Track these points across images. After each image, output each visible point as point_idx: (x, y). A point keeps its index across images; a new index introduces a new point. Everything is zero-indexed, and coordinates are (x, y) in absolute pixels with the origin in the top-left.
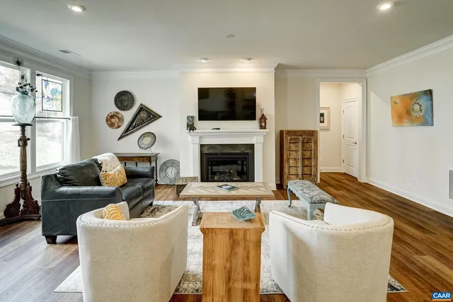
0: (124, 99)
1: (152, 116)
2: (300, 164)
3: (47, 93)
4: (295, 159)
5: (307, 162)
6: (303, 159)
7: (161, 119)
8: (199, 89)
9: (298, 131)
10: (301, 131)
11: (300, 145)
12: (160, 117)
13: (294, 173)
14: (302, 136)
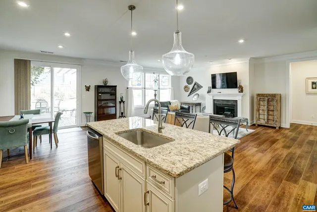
0: (189, 80)
1: (200, 87)
2: (266, 113)
3: (163, 80)
4: (263, 110)
5: (271, 113)
6: (268, 110)
7: (202, 88)
8: (212, 75)
9: (265, 94)
10: (266, 94)
11: (266, 102)
12: (202, 87)
13: (262, 118)
14: (267, 97)
